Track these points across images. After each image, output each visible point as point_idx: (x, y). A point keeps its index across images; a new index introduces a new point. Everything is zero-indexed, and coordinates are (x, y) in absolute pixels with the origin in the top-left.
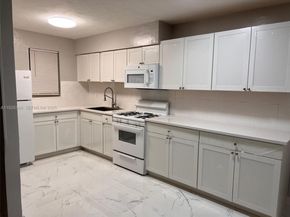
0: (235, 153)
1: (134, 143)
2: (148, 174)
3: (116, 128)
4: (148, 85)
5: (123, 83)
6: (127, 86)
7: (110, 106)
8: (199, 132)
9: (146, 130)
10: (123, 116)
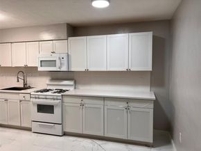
0: (127, 108)
1: (53, 113)
2: (65, 134)
3: (34, 104)
4: (60, 68)
5: (37, 68)
6: (40, 69)
7: (23, 86)
8: (104, 98)
9: (62, 102)
10: (39, 93)
